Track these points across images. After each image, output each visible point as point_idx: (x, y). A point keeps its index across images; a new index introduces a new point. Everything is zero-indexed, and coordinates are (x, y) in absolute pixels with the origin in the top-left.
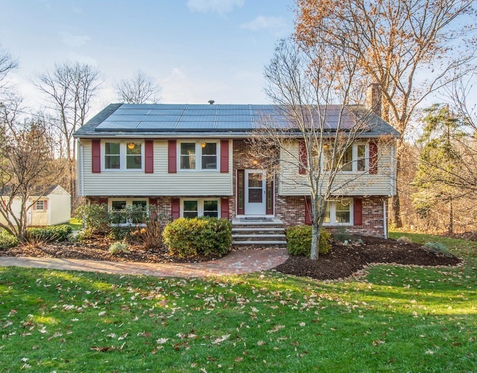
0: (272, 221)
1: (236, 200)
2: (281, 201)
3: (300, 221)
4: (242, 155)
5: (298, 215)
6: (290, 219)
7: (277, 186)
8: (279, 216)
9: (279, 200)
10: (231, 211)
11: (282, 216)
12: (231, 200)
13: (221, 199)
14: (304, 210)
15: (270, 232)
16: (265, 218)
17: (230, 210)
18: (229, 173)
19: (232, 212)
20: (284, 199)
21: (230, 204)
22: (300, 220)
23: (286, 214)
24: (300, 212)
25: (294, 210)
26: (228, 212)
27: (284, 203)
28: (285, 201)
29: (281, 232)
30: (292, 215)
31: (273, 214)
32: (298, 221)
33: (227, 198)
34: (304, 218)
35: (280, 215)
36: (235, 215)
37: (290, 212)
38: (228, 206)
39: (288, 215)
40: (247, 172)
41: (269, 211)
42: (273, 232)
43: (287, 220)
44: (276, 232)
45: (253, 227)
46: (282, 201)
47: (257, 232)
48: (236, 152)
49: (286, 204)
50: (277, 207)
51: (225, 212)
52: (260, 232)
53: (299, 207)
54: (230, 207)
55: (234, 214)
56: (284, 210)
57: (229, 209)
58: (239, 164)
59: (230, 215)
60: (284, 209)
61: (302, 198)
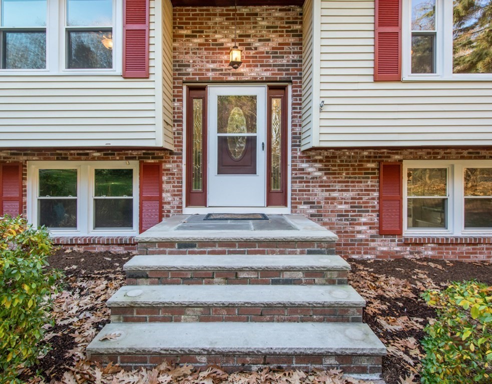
0: (289, 227)
1: (184, 167)
2: (310, 170)
3: (365, 224)
4: (200, 45)
5: (358, 207)
6: (334, 219)
7: (297, 129)
8: (303, 211)
9: (304, 165)
10: (167, 197)
11: (313, 211)
12: (168, 166)
13: (140, 162)
14: (376, 194)
15: (287, 275)
16: (264, 217)
17: (164, 195)
18: (152, 78)
19: (170, 199)
20: (319, 165)
21: (165, 178)
22: (363, 220)
23: (323, 204)
24: (365, 198)
25: (345, 194)
26: (160, 199)
27: (319, 174)
28: (320, 170)
29: (335, 276)
30: (340, 207)
31: (285, 205)
32: (359, 224)
33: (157, 161)
34: (375, 214)
35: (305, 207)
36: (181, 207)
37: (334, 199)
38: (161, 183)
39: (330, 207)
40: (214, 93)
41: (276, 195)
42: (300, 275)
43: (326, 220)
44: (313, 276)
45: (218, 249)
46: (313, 170)
47: (231, 276)
48: (181, 36)
49: (325, 178)
50: (297, 186)
51: (150, 199)
52: (242, 275)
53: (362, 186)
54: (164, 186)
55: (176, 203)
56: (320, 194)
57: (161, 191)
58: (190, 70)
59: (166, 207)
60: (318, 190)
61: (368, 162)
